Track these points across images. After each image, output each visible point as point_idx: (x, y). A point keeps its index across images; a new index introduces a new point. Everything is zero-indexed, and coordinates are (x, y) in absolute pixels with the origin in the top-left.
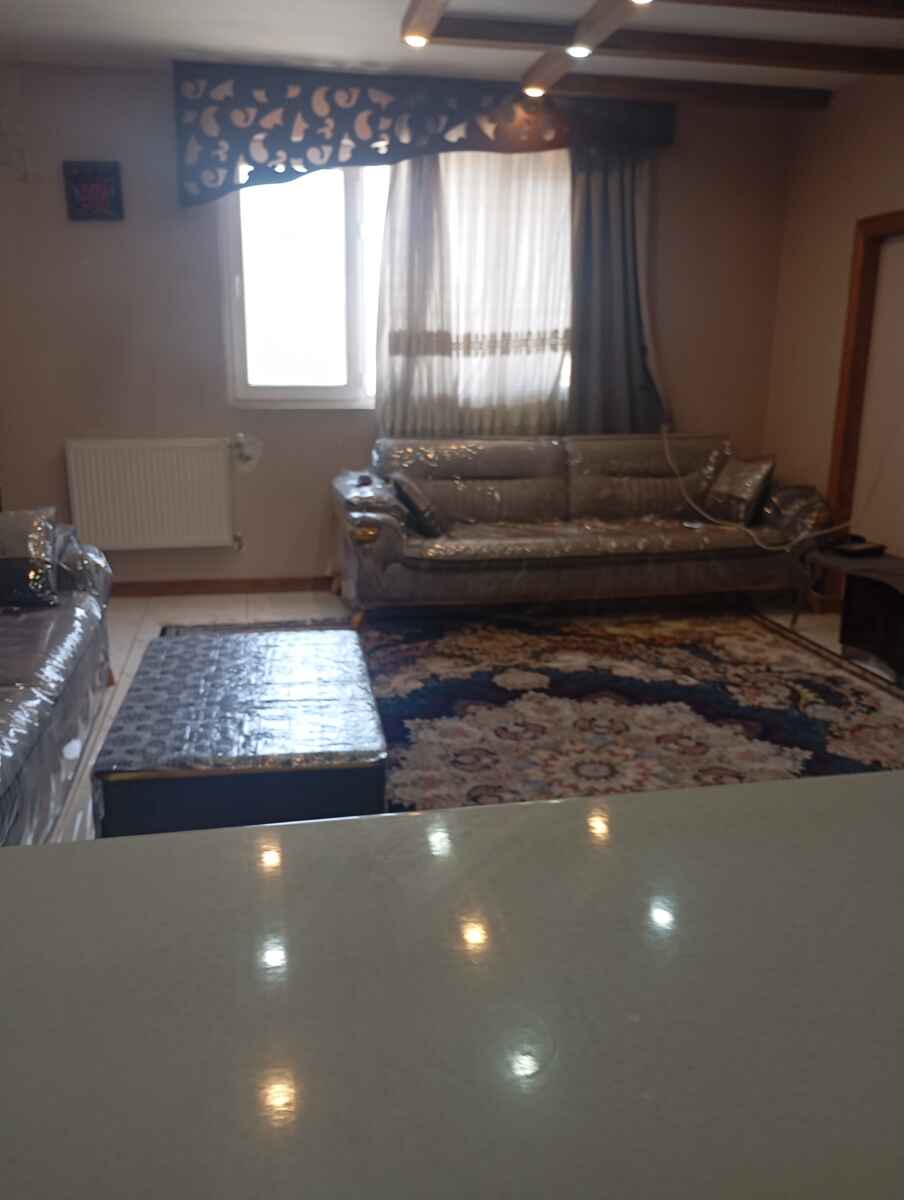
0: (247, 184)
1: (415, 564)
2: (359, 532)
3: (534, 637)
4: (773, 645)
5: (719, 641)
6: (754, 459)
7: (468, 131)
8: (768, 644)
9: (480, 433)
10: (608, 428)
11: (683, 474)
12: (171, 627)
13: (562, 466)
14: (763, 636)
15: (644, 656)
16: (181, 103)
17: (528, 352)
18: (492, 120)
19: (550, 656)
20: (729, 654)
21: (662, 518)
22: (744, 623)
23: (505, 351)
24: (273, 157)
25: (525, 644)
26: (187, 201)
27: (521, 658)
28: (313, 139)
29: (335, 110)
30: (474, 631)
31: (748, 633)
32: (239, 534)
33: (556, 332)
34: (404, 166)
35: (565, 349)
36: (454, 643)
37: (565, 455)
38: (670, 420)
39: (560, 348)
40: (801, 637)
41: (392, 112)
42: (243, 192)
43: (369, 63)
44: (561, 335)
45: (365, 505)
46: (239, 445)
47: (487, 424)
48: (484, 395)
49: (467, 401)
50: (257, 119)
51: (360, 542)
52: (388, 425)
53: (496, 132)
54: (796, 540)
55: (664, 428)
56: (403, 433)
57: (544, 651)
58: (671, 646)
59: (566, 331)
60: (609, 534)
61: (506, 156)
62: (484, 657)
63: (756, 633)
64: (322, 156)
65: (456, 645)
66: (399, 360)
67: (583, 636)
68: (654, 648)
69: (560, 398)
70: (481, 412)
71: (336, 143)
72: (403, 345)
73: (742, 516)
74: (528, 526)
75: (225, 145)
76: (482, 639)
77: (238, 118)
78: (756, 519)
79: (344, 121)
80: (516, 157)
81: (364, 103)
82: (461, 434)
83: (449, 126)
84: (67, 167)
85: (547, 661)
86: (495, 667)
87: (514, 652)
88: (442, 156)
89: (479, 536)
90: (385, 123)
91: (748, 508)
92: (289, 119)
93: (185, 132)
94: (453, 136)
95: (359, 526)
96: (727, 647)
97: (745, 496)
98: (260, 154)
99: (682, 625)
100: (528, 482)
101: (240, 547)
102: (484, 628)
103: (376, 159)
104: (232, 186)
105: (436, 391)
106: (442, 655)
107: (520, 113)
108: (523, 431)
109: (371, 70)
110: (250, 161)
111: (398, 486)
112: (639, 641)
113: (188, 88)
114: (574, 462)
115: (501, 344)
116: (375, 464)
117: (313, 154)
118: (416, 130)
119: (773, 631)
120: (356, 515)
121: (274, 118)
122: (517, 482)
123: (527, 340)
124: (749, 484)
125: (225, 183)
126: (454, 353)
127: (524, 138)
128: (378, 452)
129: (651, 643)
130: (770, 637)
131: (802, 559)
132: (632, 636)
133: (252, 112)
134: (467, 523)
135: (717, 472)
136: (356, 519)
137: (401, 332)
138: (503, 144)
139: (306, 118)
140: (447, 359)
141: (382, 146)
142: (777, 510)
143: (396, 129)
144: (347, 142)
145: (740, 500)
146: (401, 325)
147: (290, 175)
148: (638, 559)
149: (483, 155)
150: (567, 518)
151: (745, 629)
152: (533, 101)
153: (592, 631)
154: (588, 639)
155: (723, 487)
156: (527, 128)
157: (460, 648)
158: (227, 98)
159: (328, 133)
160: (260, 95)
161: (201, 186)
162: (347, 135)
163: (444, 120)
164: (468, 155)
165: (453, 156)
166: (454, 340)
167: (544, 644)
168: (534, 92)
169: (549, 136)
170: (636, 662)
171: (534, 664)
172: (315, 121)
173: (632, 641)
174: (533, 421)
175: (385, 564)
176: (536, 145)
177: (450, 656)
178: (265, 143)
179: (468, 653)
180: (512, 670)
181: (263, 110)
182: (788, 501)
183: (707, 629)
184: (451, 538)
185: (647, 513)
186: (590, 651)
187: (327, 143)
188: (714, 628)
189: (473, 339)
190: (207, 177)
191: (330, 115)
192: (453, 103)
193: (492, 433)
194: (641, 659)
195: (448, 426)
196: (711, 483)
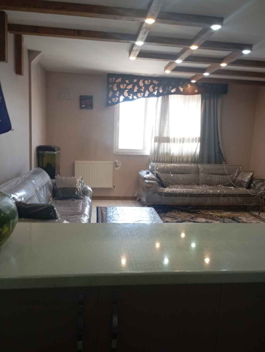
0: (123, 101)
1: (161, 194)
2: (147, 185)
3: (191, 214)
4: (254, 219)
5: (239, 217)
6: (248, 172)
7: (176, 90)
8: (253, 219)
9: (176, 162)
10: (209, 162)
11: (229, 175)
12: (99, 207)
13: (197, 171)
14: (252, 217)
15: (220, 220)
16: (109, 83)
17: (189, 143)
18: (182, 88)
19: (196, 219)
20: (242, 221)
21: (224, 186)
22: (246, 214)
23: (183, 142)
24: (129, 95)
25: (189, 215)
26: (108, 105)
27: (188, 219)
28: (139, 91)
29: (145, 85)
30: (175, 212)
31: (247, 216)
32: (115, 185)
33: (196, 138)
34: (160, 98)
35: (198, 142)
36: (170, 214)
37: (198, 168)
38: (225, 161)
39: (197, 142)
40: (261, 218)
41: (158, 85)
42: (120, 103)
43: (154, 75)
44: (197, 139)
45: (149, 179)
46: (116, 163)
47: (178, 160)
48: (177, 153)
49: (173, 154)
50: (126, 86)
51: (148, 188)
52: (153, 160)
53: (183, 90)
54: (259, 193)
55: (224, 163)
56: (157, 161)
57: (194, 217)
58: (226, 218)
59: (199, 138)
60: (210, 189)
61: (185, 96)
62: (179, 218)
63: (249, 216)
64: (141, 95)
65: (171, 215)
66: (157, 143)
67: (203, 214)
68: (222, 218)
69: (197, 154)
70: (177, 157)
71: (144, 92)
72: (158, 140)
73: (245, 186)
74: (189, 186)
75: (118, 93)
76: (177, 214)
77: (122, 86)
78: (249, 187)
79: (147, 87)
80: (188, 96)
81: (152, 83)
82: (171, 162)
83: (172, 89)
84: (81, 96)
85: (195, 220)
86: (182, 220)
87: (186, 217)
88: (170, 96)
89: (176, 188)
90: (156, 88)
91: (246, 184)
92: (134, 87)
93: (109, 89)
94: (173, 91)
95: (148, 184)
96: (242, 219)
97: (246, 181)
98: (126, 94)
99: (229, 213)
100: (189, 175)
101: (114, 188)
102: (177, 211)
103: (154, 96)
104: (118, 102)
105: (165, 151)
106: (168, 217)
107: (189, 86)
108: (187, 162)
109: (154, 76)
110: (124, 96)
111: (157, 174)
112: (218, 216)
113: (110, 79)
114: (200, 171)
115: (183, 140)
116: (150, 169)
117: (139, 95)
118: (164, 89)
119: (253, 216)
120: (147, 181)
121: (130, 87)
122: (186, 175)
123: (189, 139)
124: (247, 178)
125: (117, 101)
126: (170, 142)
127: (190, 92)
128: (151, 166)
129: (221, 217)
130: (253, 217)
131: (261, 198)
132: (217, 215)
133: (125, 85)
134: (173, 184)
135: (238, 174)
136: (147, 182)
137: (157, 137)
138: (185, 93)
139: (137, 87)
140: (168, 144)
141: (155, 93)
142: (254, 185)
143: (159, 89)
144: (147, 92)
145: (245, 182)
146: (157, 135)
147: (133, 99)
148: (218, 195)
149: (180, 95)
150: (198, 185)
151: (246, 215)
152: (193, 83)
153: (206, 213)
154: (205, 215)
155: (239, 178)
156: (191, 89)
157: (172, 216)
158: (120, 82)
159: (143, 90)
160: (127, 81)
161: (112, 101)
162: (147, 90)
163: (171, 87)
164: (176, 96)
165: (172, 96)
166: (171, 139)
167: (194, 216)
168: (193, 81)
169: (196, 91)
170: (218, 221)
171: (192, 220)
172: (140, 87)
173: (216, 216)
174: (190, 160)
175: (154, 193)
176: (193, 93)
177: (170, 217)
178: (128, 92)
179: (175, 217)
180: (186, 221)
181: (128, 85)
182: (257, 183)
183: (235, 215)
184: (170, 188)
185: (219, 184)
186: (206, 218)
187: (142, 92)
188: (238, 214)
189: (175, 139)
190: (113, 100)
191: (143, 86)
192: (173, 84)
193: (179, 162)
194: (219, 221)
195: (168, 160)
196: (237, 177)
